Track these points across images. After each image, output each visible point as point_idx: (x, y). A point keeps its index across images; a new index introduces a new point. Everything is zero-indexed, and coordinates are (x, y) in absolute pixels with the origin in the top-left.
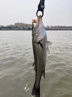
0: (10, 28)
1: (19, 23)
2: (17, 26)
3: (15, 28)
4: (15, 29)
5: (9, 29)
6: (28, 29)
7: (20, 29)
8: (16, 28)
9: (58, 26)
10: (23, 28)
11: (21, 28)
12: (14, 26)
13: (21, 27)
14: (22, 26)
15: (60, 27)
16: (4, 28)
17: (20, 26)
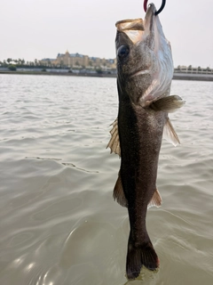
0: (42, 68)
1: (70, 53)
2: (65, 63)
3: (56, 68)
4: (58, 71)
5: (40, 70)
6: (95, 72)
7: (70, 73)
8: (60, 68)
9: (187, 66)
10: (80, 69)
11: (74, 69)
12: (56, 63)
13: (74, 66)
14: (77, 64)
15: (195, 70)
16: (27, 67)
17: (74, 62)
